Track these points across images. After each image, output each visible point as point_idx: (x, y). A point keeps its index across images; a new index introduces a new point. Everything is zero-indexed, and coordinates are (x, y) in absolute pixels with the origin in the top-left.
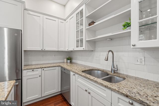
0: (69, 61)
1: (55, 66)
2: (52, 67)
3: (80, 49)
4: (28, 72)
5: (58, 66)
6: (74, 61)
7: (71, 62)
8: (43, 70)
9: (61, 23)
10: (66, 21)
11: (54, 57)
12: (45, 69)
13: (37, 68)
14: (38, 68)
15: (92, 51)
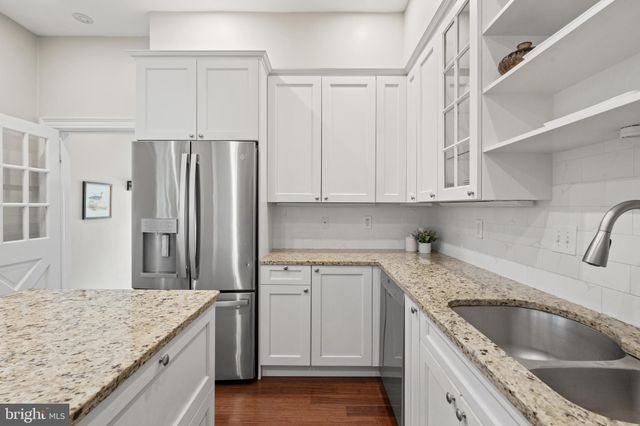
0: (425, 248)
1: (358, 264)
2: (346, 265)
3: (458, 193)
4: (273, 273)
5: (369, 264)
6: (447, 248)
7: (435, 252)
8: (317, 271)
9: (388, 89)
10: (409, 76)
11: (364, 225)
12: (323, 270)
13: (298, 264)
14: (302, 264)
15: (535, 202)
